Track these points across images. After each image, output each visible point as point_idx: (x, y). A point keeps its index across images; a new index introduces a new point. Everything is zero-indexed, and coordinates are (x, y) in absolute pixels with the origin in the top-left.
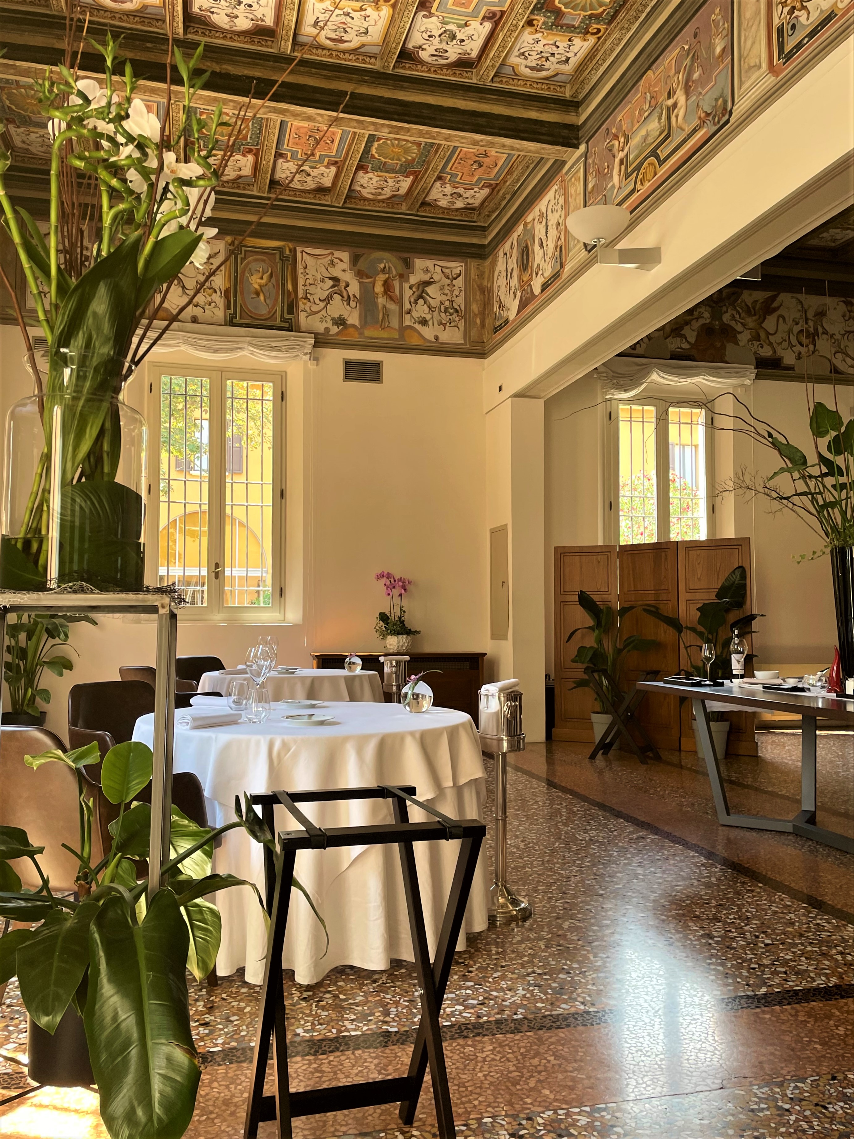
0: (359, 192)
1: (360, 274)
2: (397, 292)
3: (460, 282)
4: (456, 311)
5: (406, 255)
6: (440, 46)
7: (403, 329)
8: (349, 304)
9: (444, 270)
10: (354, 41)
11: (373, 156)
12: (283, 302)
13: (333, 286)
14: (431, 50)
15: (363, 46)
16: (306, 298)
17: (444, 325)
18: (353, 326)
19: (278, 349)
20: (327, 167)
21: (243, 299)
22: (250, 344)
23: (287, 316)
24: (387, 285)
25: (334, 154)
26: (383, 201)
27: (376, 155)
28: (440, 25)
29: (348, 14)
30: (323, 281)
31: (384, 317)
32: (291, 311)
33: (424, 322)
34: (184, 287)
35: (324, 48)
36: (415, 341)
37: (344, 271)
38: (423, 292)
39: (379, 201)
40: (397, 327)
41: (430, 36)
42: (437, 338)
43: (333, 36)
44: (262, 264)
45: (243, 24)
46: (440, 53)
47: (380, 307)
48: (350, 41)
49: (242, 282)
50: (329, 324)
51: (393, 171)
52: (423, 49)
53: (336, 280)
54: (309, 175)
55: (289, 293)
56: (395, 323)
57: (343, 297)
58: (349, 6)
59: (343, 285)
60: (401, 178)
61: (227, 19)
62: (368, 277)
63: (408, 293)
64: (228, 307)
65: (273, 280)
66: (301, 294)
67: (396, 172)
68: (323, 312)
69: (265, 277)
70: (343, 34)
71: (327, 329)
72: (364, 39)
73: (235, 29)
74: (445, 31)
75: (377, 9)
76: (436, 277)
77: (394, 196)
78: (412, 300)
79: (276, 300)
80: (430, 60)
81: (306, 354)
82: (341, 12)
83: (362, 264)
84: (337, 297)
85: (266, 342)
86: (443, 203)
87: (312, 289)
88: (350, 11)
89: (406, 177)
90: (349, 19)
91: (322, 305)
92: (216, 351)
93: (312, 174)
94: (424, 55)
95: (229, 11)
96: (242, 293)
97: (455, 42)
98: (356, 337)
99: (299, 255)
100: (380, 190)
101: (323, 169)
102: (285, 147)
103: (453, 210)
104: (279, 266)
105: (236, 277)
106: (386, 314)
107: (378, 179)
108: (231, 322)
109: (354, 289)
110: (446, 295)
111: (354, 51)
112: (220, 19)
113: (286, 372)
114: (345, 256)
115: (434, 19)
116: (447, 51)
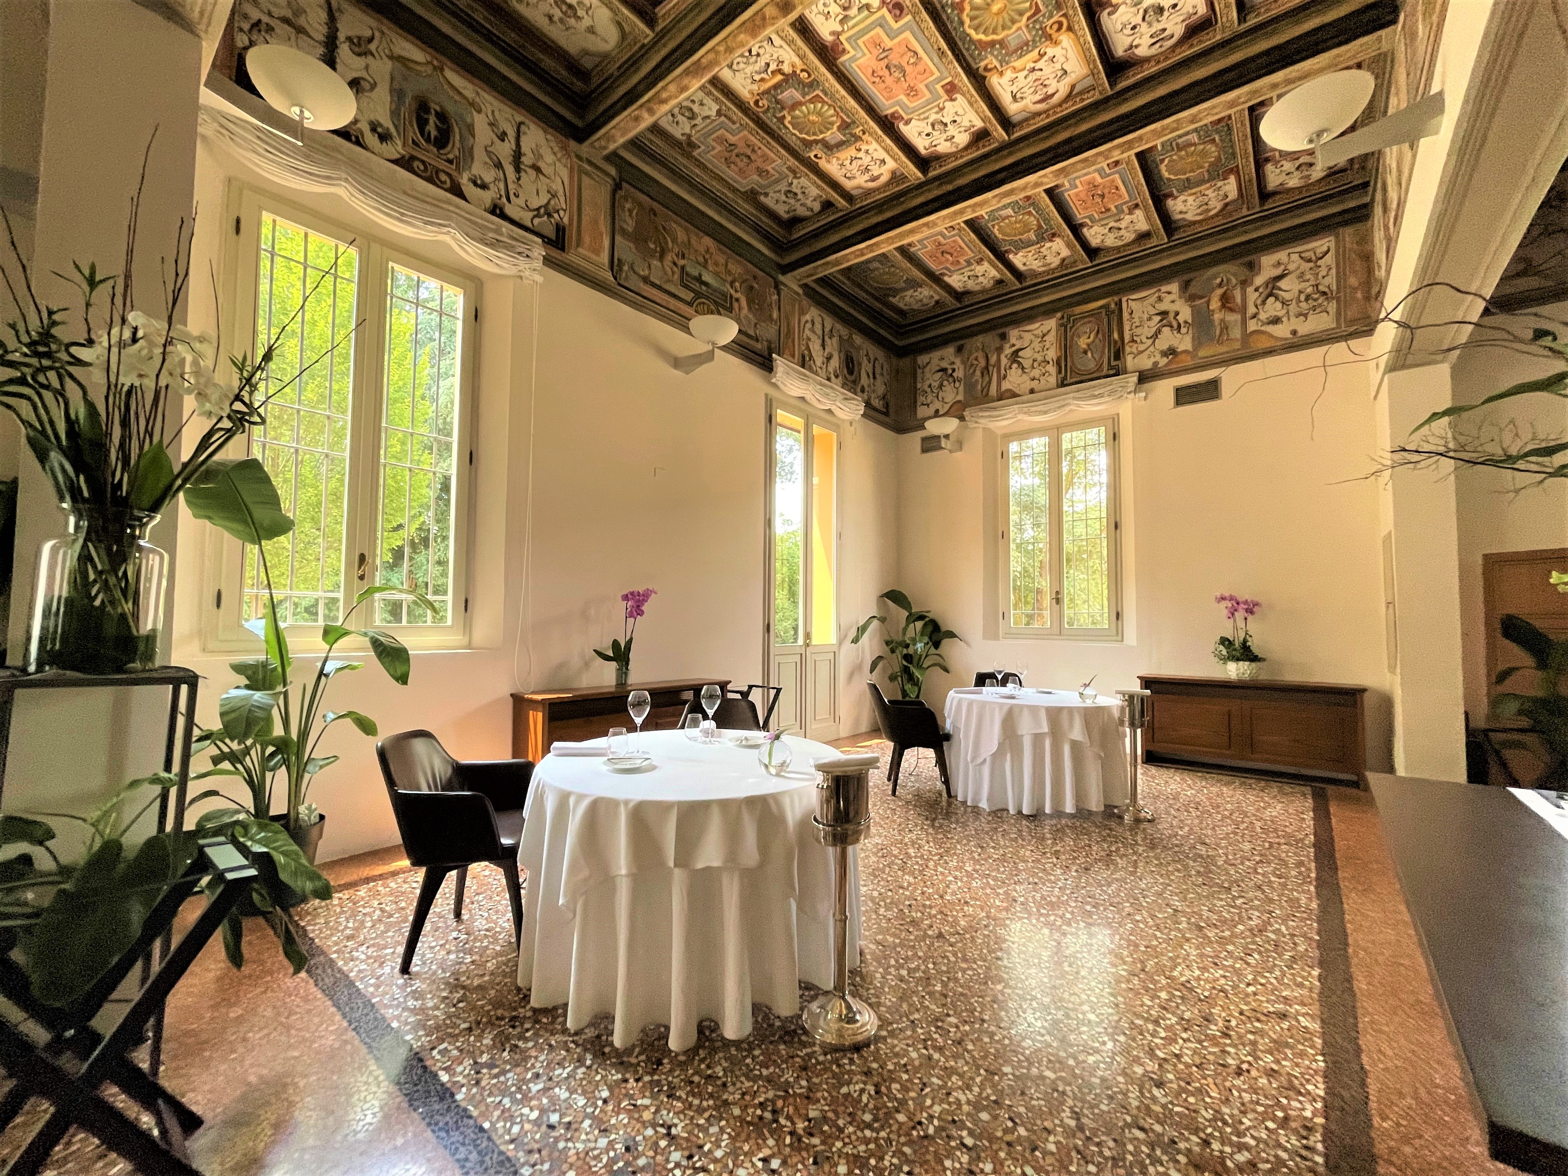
0: (1184, 219)
1: (1191, 298)
2: (1239, 300)
3: (1329, 259)
4: (1324, 293)
5: (1247, 259)
6: (1153, 30)
7: (1247, 336)
8: (1179, 332)
9: (1303, 255)
10: (1062, 88)
11: (1169, 180)
12: (1109, 351)
13: (1161, 321)
14: (1146, 41)
15: (1073, 87)
16: (1133, 341)
17: (1306, 316)
18: (1186, 352)
19: (1101, 396)
20: (1130, 213)
21: (1073, 362)
22: (1074, 398)
23: (1113, 363)
24: (1225, 299)
25: (1127, 198)
26: (1217, 215)
27: (1172, 177)
28: (1134, 9)
29: (1033, 70)
30: (1150, 319)
31: (1221, 332)
32: (1117, 357)
33: (1276, 321)
34: (1023, 368)
35: (1039, 114)
36: (1263, 343)
37: (1173, 302)
38: (1273, 288)
39: (1212, 217)
40: (1239, 336)
41: (1134, 28)
42: (1294, 332)
43: (1038, 97)
44: (1089, 325)
45: (963, 139)
46: (1158, 38)
47: (1217, 323)
48: (1057, 91)
49: (1071, 347)
50: (1158, 357)
51: (1203, 182)
52: (1136, 47)
53: (1164, 314)
54: (1120, 229)
55: (1116, 342)
56: (1236, 333)
57: (1172, 327)
58: (1028, 61)
59: (1172, 315)
60: (1220, 184)
61: (948, 144)
62: (1201, 297)
63: (1252, 296)
64: (1060, 372)
65: (1100, 336)
66: (1127, 338)
67: (1208, 181)
68: (1152, 349)
69: (1092, 336)
70: (1045, 90)
71: (1156, 364)
72: (1068, 81)
73: (960, 147)
74: (1146, 11)
75: (1056, 43)
76: (1291, 267)
77: (1226, 205)
78: (1259, 302)
79: (1103, 353)
80: (1154, 50)
81: (1130, 393)
82: (1026, 72)
83: (1192, 290)
84: (1166, 330)
85: (1088, 393)
86: (1294, 182)
87: (1138, 331)
88: (1032, 65)
89: (1225, 179)
90: (1039, 73)
91: (1150, 341)
92: (1045, 413)
93: (1122, 226)
94: (1142, 51)
95: (944, 136)
96: (1071, 356)
97: (1166, 14)
98: (1189, 362)
99: (1124, 305)
100: (1205, 207)
101: (1128, 218)
102: (1079, 216)
103: (1312, 184)
104: (1106, 320)
105: (1066, 345)
106: (1225, 327)
107: (1193, 197)
108: (1062, 384)
109: (1186, 314)
110: (1308, 281)
111: (1069, 97)
112: (944, 147)
113: (1118, 415)
114: (1174, 287)
115: (1122, 9)
116: (1164, 30)
